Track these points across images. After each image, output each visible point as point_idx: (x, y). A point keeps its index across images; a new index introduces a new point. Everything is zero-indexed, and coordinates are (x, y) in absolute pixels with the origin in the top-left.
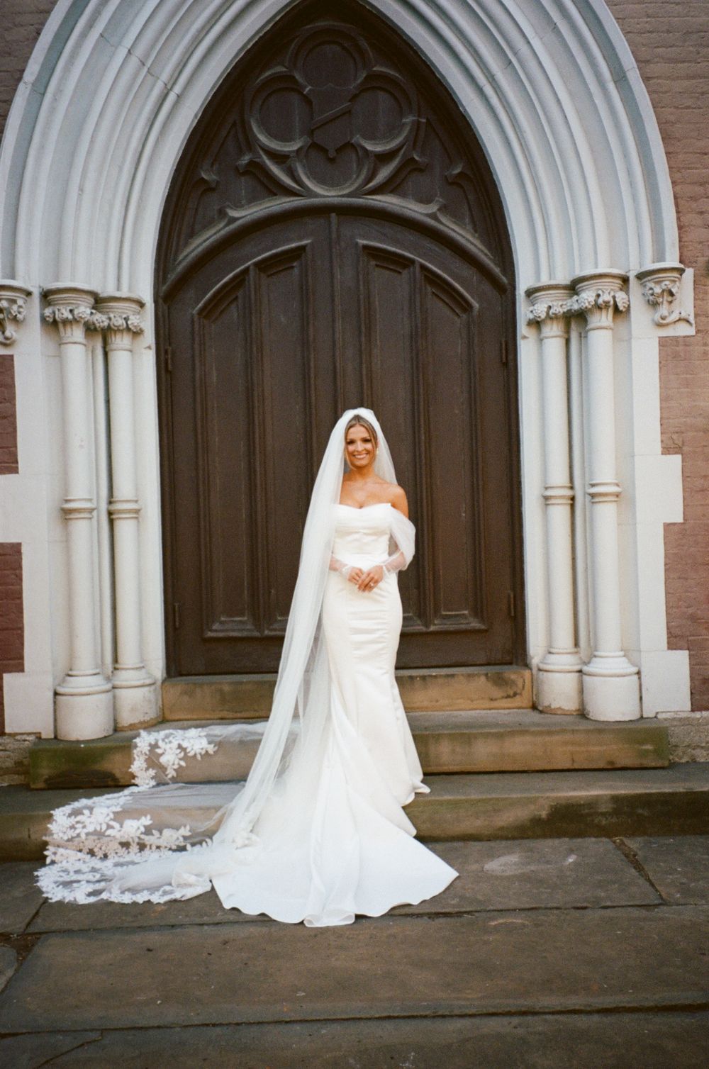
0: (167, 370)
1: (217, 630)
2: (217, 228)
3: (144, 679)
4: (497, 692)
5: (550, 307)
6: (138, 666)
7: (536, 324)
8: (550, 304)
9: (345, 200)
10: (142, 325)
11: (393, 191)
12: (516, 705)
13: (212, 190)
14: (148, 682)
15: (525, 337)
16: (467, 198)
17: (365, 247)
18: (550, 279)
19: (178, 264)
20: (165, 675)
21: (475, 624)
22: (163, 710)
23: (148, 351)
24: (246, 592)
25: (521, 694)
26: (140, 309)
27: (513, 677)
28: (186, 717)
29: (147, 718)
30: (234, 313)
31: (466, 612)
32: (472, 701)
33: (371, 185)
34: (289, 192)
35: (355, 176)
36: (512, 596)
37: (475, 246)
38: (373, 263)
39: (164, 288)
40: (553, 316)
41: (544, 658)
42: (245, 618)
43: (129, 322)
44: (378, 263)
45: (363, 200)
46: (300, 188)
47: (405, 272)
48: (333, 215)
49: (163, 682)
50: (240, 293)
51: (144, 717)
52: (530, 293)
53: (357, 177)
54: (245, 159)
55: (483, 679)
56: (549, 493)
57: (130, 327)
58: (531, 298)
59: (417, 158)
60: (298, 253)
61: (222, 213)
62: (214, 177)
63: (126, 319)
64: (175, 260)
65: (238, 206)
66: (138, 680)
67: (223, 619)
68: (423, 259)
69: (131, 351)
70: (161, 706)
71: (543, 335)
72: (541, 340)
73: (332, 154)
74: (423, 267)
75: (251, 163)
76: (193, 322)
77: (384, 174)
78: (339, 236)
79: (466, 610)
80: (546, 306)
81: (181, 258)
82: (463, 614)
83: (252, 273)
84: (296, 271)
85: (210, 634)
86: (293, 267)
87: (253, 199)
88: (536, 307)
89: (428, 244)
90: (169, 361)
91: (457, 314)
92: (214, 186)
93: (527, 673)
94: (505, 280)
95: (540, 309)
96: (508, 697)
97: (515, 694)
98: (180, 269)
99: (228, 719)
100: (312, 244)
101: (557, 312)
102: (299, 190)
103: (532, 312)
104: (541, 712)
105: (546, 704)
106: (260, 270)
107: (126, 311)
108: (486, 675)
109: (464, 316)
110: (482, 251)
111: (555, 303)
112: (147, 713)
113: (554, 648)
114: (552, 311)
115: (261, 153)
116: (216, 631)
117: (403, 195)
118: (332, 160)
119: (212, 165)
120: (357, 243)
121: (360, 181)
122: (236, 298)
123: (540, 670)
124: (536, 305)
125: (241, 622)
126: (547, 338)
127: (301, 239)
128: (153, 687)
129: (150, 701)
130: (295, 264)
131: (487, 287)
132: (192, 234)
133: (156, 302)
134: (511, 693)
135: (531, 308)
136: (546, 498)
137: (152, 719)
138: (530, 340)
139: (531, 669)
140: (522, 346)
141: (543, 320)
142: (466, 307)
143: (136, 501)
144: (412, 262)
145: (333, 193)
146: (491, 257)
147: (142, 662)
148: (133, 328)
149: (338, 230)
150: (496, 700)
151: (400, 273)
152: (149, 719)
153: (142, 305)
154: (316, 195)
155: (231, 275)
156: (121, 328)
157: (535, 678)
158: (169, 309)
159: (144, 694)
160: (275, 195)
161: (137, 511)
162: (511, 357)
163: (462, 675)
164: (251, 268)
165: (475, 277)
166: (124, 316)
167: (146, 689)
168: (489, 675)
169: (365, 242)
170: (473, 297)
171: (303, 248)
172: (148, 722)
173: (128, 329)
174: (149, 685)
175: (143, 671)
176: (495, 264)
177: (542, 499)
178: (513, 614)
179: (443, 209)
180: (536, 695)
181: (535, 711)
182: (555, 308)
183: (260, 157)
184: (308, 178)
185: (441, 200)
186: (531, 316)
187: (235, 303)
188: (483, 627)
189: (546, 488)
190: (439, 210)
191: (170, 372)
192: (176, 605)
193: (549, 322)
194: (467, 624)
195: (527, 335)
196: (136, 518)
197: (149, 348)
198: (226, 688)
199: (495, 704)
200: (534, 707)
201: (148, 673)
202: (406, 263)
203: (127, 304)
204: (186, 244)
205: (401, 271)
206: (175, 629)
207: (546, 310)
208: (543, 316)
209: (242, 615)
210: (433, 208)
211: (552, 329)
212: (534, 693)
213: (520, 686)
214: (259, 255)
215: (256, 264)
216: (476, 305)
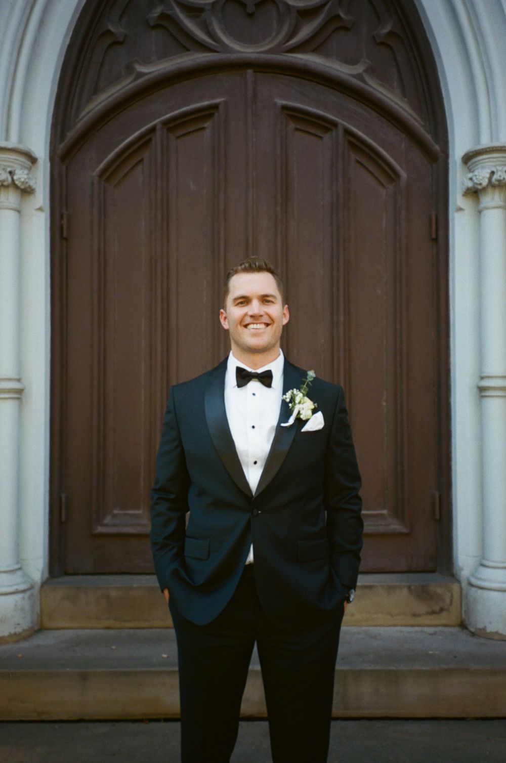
0: (62, 238)
1: (109, 525)
2: (124, 84)
3: (18, 584)
4: (422, 608)
5: (493, 173)
6: (10, 568)
7: (474, 193)
8: (494, 169)
9: (263, 56)
10: (32, 183)
11: (315, 51)
12: (444, 622)
13: (120, 43)
14: (22, 587)
15: (460, 209)
16: (395, 60)
17: (285, 108)
18: (492, 141)
19: (79, 121)
20: (46, 575)
21: (396, 526)
22: (41, 617)
23: (39, 213)
24: (142, 482)
25: (448, 610)
26: (30, 164)
27: (439, 590)
28: (66, 625)
29: (19, 630)
30: (139, 176)
31: (385, 512)
32: (392, 616)
33: (293, 42)
34: (203, 47)
35: (274, 34)
36: (437, 496)
37: (405, 111)
38: (292, 125)
39: (62, 146)
40: (497, 183)
41: (476, 570)
42: (140, 512)
43: (15, 178)
44: (298, 127)
45: (283, 57)
46: (214, 43)
47: (327, 137)
48: (250, 72)
49: (44, 584)
50: (146, 154)
51: (15, 628)
52: (468, 158)
53: (277, 34)
54: (157, 11)
55: (405, 592)
56: (486, 383)
57: (17, 182)
58: (470, 163)
59: (343, 16)
60: (208, 112)
61: (130, 69)
62: (122, 30)
63: (11, 173)
64: (77, 115)
65: (147, 61)
66: (11, 586)
67: (116, 512)
68: (348, 123)
69: (19, 212)
70: (39, 612)
71: (482, 206)
72: (480, 212)
73: (251, 8)
74: (347, 132)
75: (163, 16)
76: (93, 184)
77: (305, 32)
78: (255, 96)
79: (384, 508)
80: (489, 171)
81: (82, 115)
82: (382, 515)
83: (158, 133)
84: (207, 133)
85: (100, 529)
86: (203, 128)
87: (164, 55)
88: (476, 173)
89: (351, 105)
90: (65, 227)
91: (383, 185)
92: (121, 39)
93: (455, 587)
94: (437, 148)
95: (482, 175)
96: (433, 613)
97: (441, 610)
98: (79, 126)
99: (115, 628)
100: (225, 103)
101: (502, 178)
102: (213, 45)
103: (471, 179)
104: (473, 634)
105: (480, 626)
106: (170, 130)
107: (13, 165)
108: (409, 587)
109: (391, 187)
110: (411, 116)
111: (500, 168)
112: (19, 624)
113: (487, 560)
114: (495, 177)
115: (175, 6)
116: (106, 525)
117: (327, 55)
118: (250, 16)
119: (121, 17)
120: (275, 104)
121: (280, 37)
122: (141, 161)
123: (471, 585)
124: (476, 171)
125: (135, 516)
126: (487, 208)
127: (214, 97)
128: (28, 593)
129: (23, 609)
130: (206, 125)
131: (416, 155)
132: (96, 91)
133: (52, 160)
134: (437, 608)
135: (470, 175)
136: (481, 389)
137: (24, 630)
138: (466, 212)
139: (459, 582)
140: (456, 220)
141: (484, 189)
142: (392, 175)
143: (19, 380)
144: (335, 125)
145: (251, 50)
146: (422, 123)
147: (18, 563)
148: (19, 184)
149: (254, 89)
150: (419, 615)
151: (321, 138)
152: (20, 630)
153: (33, 160)
154: (232, 51)
155: (136, 134)
156: (5, 183)
157: (464, 592)
158: (67, 169)
159: (17, 602)
160: (188, 50)
161: (20, 391)
162: (441, 233)
163: (382, 586)
164: (158, 127)
165: (403, 145)
166: (9, 169)
167: (20, 596)
168: (412, 587)
169: (284, 102)
170: (401, 167)
171: (215, 107)
172: (20, 634)
173: (14, 185)
174: (23, 591)
175: (19, 573)
176: (427, 131)
177: (476, 390)
178: (437, 517)
179: (370, 70)
180: (465, 611)
181: (465, 631)
182: (499, 173)
183: (172, 9)
184: (224, 33)
185: (368, 61)
186: (470, 184)
187: (140, 167)
188: (405, 530)
189: (482, 378)
190: (366, 71)
191: (66, 239)
192: (63, 495)
193: (490, 190)
194: (387, 525)
195: (462, 207)
196: (18, 398)
197: (40, 209)
198: (114, 594)
199: (420, 620)
200: (463, 626)
201: (25, 575)
202: (327, 125)
203: (12, 156)
204: (89, 100)
205: (322, 136)
206: (61, 523)
207: (488, 175)
208: (485, 183)
209: (136, 507)
210: (359, 69)
211: (493, 199)
212: (464, 609)
213: (448, 601)
214: (167, 113)
215: (165, 123)
216: (404, 174)
